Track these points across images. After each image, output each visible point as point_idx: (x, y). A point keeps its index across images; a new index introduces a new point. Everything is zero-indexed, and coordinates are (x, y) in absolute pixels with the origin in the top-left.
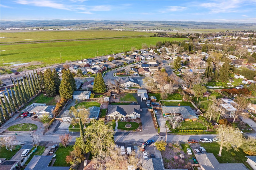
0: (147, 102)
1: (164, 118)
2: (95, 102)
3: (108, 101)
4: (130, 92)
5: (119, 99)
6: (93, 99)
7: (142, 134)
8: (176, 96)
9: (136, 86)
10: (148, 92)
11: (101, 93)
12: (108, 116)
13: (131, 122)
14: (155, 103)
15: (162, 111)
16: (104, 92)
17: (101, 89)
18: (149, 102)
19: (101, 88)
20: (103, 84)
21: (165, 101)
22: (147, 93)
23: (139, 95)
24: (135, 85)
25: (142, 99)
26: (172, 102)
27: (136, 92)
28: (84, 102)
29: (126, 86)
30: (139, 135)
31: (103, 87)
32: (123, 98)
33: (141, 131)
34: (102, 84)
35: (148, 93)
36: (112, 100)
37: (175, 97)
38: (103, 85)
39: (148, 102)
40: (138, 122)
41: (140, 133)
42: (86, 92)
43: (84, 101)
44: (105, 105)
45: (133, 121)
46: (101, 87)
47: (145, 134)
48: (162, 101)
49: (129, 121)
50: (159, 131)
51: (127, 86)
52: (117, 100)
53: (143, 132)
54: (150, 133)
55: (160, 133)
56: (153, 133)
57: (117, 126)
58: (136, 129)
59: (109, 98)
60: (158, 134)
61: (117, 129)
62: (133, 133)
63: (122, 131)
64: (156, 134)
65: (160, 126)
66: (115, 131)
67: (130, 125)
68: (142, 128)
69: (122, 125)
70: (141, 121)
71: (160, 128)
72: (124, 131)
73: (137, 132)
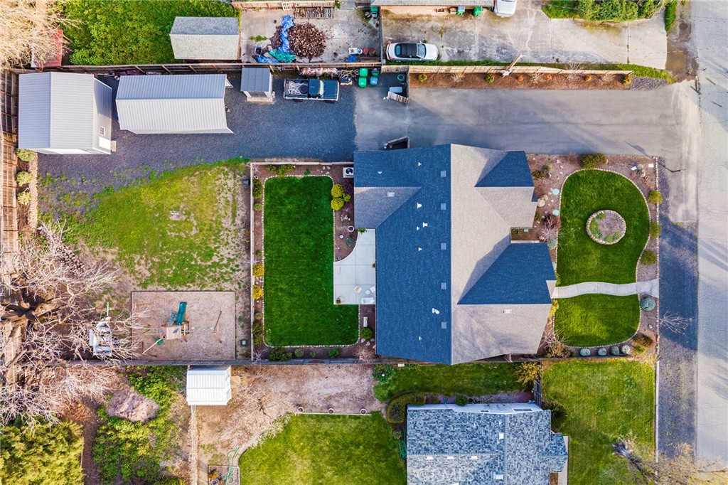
7: (682, 162)
13: (556, 213)
30: (692, 178)
33: (651, 166)
45: (551, 201)
47: (679, 148)
49: (550, 222)
50: (654, 73)
53: (668, 157)
54: (674, 122)
55: (670, 73)
56: (672, 103)
57: (606, 285)
58: (638, 188)
59: (193, 367)
60: (679, 80)
61: (637, 283)
62: (676, 207)
63: (658, 260)
64: (678, 91)
65: (610, 61)
66: (658, 297)
67: (597, 217)
68: (629, 157)
69: (594, 260)
70: (547, 156)
71: (628, 62)
72: (658, 247)
73: (664, 183)
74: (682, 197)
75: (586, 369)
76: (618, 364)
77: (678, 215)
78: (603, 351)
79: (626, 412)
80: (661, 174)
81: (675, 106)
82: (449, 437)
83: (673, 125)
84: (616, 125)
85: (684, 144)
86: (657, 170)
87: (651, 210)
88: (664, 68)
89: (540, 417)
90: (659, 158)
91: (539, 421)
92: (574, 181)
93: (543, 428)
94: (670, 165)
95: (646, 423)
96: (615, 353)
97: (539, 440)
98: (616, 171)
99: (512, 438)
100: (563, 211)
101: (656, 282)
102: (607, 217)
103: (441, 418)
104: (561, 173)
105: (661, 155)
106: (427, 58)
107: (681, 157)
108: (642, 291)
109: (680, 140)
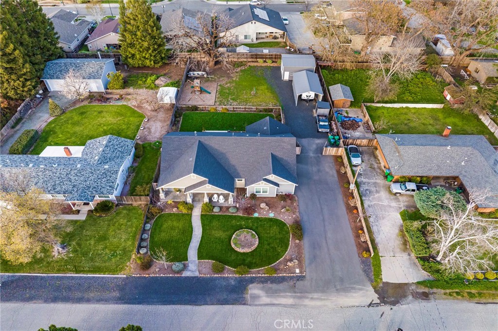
0: (319, 110)
1: (390, 192)
2: (126, 107)
3: (174, 102)
4: (255, 64)
5: (213, 94)
6: (119, 91)
7: (303, 293)
8: (420, 85)
9: (275, 38)
10: (320, 63)
11: (153, 68)
12: (162, 187)
13: (256, 215)
14: (347, 113)
15: (378, 153)
16: (160, 64)
17: (148, 51)
18: (326, 111)
19: (149, 48)
20: (155, 33)
21: (384, 105)
22: (317, 71)
23: (286, 76)
24: (273, 34)
25: (300, 96)
26: (407, 108)
27: (275, 65)
28: (85, 106)
29: (241, 38)
30: (290, 301)
31: (156, 43)
32: (229, 89)
33: (297, 271)
34: (150, 31)
35: (319, 69)
36: (188, 98)
37: (418, 89)
38: (153, 37)
39: (321, 111)
40: (287, 218)
41: (293, 288)
42: (91, 65)
43: (86, 103)
44: (161, 121)
45: (264, 212)
46: (146, 44)
47: (316, 291)
48: (373, 105)
49: (249, 210)
50: (378, 273)
51: (246, 37)
52: (208, 95)
53: (306, 283)
54: (338, 287)
55: (381, 285)
56: (354, 286)
57: (198, 241)
58: (278, 262)
59: (178, 91)
60: (376, 291)
61: (197, 261)
62: (262, 289)
63: (216, 275)
64: (367, 291)
65: (379, 245)
66: (183, 275)
67: (253, 234)
68: (303, 256)
69: (219, 234)
70: (297, 211)
71: (382, 257)
72: (226, 275)
73: (283, 280)
74: (270, 293)
75: (134, 229)
76: (132, 248)
77: (254, 290)
78: (145, 236)
79: (90, 252)
80: (291, 278)
81: (354, 288)
82: (114, 151)
83: (335, 287)
84: (328, 249)
85: (320, 294)
86: (294, 275)
87: (259, 270)
88: (384, 280)
89: (110, 188)
90: (304, 276)
91: (108, 188)
92: (280, 224)
93: (102, 190)
94: (300, 284)
95: (75, 266)
96: (142, 243)
97: (95, 188)
98: (291, 248)
99: (103, 171)
100: (257, 218)
101: (197, 274)
102: (253, 239)
103: (126, 151)
104: (286, 217)
105: (308, 277)
106: (352, 159)
107: (307, 293)
108: (190, 264)
109: (323, 291)
